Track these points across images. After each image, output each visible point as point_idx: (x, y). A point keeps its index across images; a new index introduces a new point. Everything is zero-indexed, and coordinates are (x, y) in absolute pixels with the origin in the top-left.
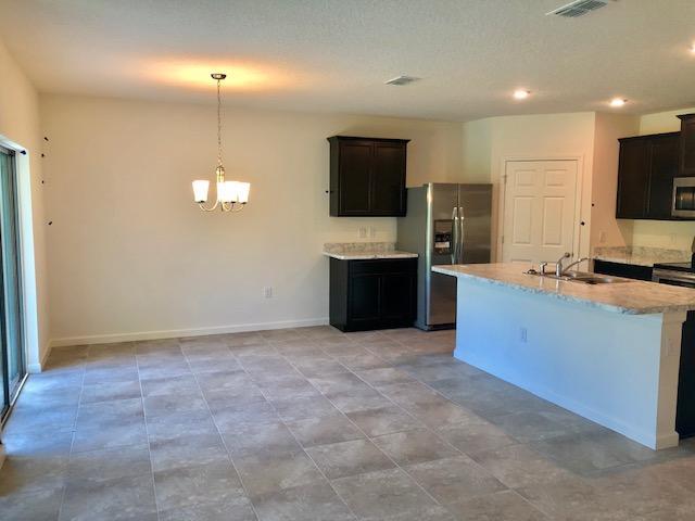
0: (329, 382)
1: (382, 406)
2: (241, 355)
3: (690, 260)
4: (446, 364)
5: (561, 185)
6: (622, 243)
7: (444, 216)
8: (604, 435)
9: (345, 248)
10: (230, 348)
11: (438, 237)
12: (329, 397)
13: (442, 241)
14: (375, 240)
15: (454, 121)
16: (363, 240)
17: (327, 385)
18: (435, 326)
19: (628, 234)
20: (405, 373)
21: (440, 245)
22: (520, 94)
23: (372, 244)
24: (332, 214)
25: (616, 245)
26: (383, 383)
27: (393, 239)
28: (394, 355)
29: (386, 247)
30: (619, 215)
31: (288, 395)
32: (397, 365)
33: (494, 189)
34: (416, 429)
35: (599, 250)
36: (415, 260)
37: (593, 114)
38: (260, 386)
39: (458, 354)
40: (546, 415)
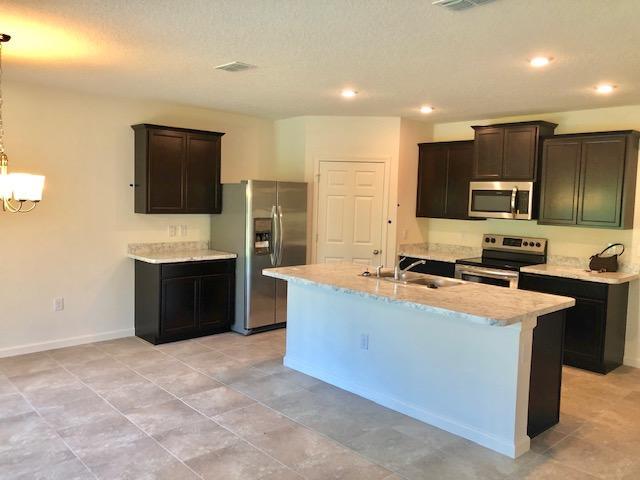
0: (152, 416)
1: (226, 443)
2: (29, 388)
3: (480, 255)
4: (280, 375)
5: (370, 185)
6: (419, 240)
7: (262, 214)
8: (463, 447)
9: (154, 249)
10: (11, 379)
11: (259, 236)
12: (159, 438)
13: (261, 240)
14: (187, 239)
15: (265, 117)
16: (175, 240)
17: (151, 421)
18: (254, 329)
19: (425, 232)
20: (240, 392)
21: (259, 245)
22: (348, 94)
23: (183, 244)
24: (137, 210)
25: (416, 242)
26: (218, 410)
27: (206, 237)
28: (220, 370)
29: (199, 246)
30: (419, 214)
31: (105, 444)
32: (226, 383)
33: (309, 187)
34: (276, 471)
35: (403, 247)
36: (233, 261)
37: (398, 119)
38: (62, 435)
39: (289, 362)
40: (400, 429)
